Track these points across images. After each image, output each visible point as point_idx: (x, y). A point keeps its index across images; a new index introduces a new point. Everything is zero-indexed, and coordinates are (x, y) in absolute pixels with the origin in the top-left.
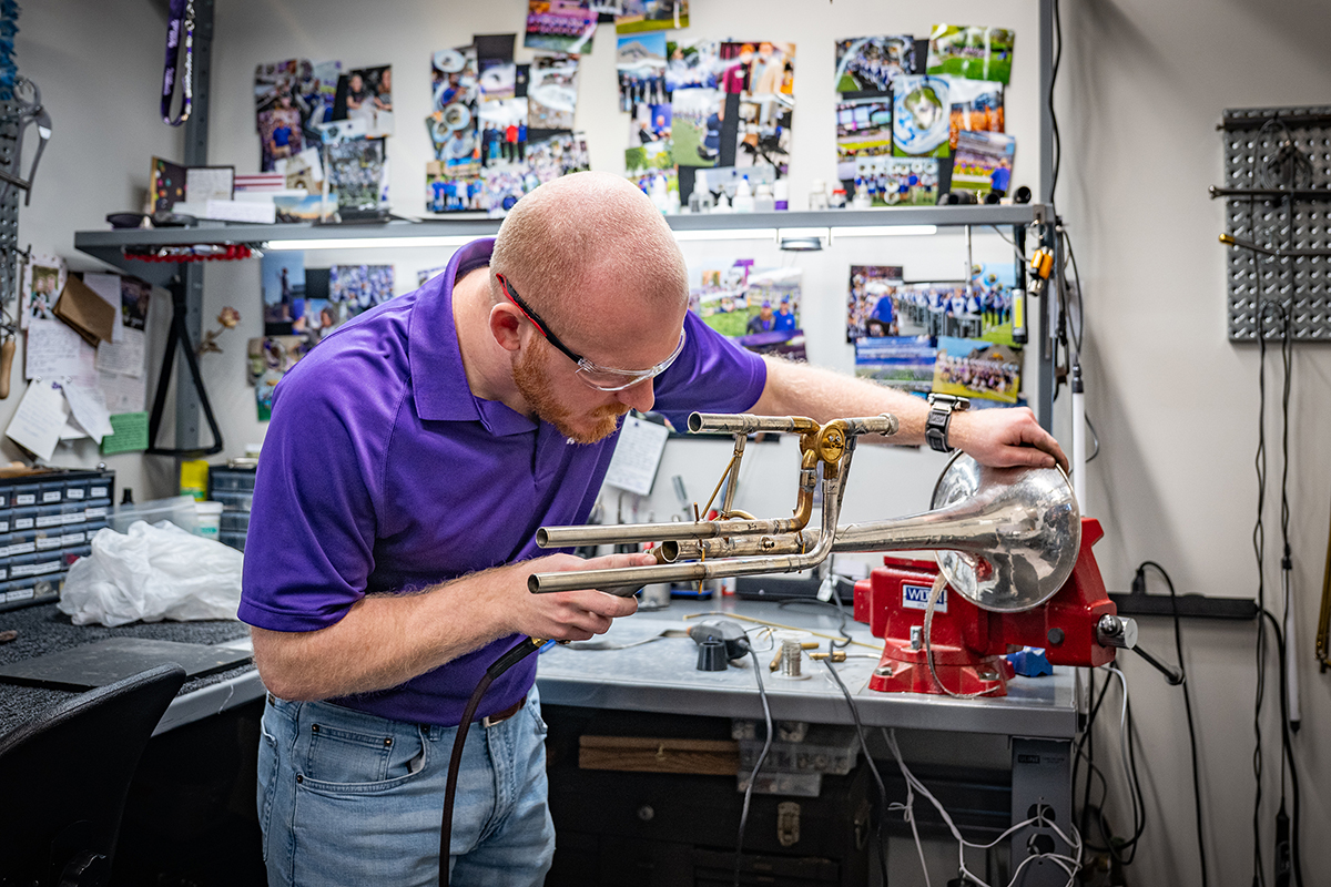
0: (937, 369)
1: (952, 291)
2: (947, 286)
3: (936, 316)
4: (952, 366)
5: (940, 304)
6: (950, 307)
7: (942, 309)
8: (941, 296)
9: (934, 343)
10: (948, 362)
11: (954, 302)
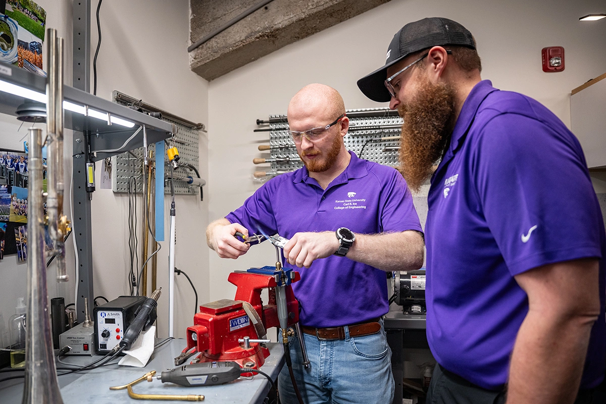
0: (11, 206)
1: (19, 157)
2: (16, 154)
3: (10, 172)
4: (19, 204)
5: (12, 165)
6: (17, 168)
7: (13, 168)
8: (13, 160)
9: (9, 190)
10: (17, 202)
11: (20, 164)
